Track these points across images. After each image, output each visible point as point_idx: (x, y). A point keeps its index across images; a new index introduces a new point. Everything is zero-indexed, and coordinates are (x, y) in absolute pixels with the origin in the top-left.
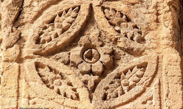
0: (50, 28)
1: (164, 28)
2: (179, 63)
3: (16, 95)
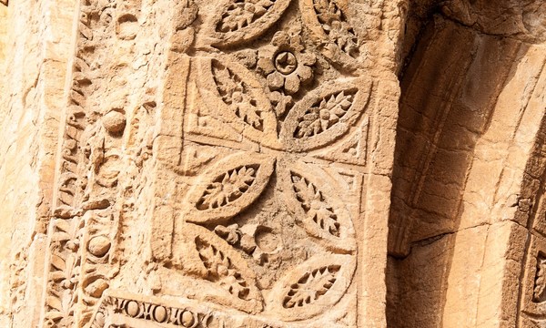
0: (238, 10)
1: (387, 40)
2: (397, 98)
3: (182, 107)
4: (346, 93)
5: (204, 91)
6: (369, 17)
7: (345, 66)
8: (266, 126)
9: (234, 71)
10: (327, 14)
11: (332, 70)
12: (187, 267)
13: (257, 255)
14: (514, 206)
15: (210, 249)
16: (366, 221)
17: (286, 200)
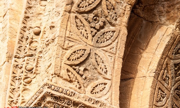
0: (85, 2)
1: (125, 17)
2: (126, 35)
3: (66, 29)
4: (112, 32)
5: (72, 25)
6: (121, 10)
7: (113, 23)
8: (89, 38)
9: (82, 20)
10: (110, 7)
11: (109, 24)
12: (64, 77)
13: (84, 77)
14: (154, 72)
15: (71, 73)
16: (115, 71)
17: (93, 61)
